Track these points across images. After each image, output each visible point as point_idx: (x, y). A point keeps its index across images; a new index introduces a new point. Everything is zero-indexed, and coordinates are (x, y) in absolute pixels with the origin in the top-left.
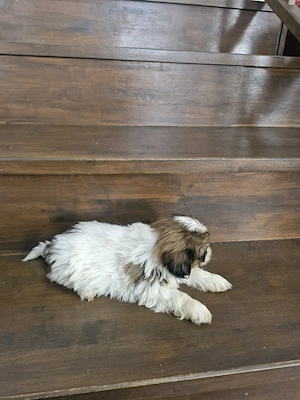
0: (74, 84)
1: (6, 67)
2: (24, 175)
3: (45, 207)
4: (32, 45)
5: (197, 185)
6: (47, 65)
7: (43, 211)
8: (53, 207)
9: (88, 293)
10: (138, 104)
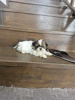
0: (25, 19)
1: (13, 14)
2: (14, 31)
3: (17, 38)
4: (18, 10)
5: (48, 37)
6: (21, 15)
7: (17, 39)
8: (18, 38)
9: (23, 52)
10: (38, 24)
